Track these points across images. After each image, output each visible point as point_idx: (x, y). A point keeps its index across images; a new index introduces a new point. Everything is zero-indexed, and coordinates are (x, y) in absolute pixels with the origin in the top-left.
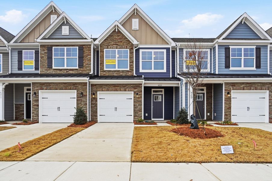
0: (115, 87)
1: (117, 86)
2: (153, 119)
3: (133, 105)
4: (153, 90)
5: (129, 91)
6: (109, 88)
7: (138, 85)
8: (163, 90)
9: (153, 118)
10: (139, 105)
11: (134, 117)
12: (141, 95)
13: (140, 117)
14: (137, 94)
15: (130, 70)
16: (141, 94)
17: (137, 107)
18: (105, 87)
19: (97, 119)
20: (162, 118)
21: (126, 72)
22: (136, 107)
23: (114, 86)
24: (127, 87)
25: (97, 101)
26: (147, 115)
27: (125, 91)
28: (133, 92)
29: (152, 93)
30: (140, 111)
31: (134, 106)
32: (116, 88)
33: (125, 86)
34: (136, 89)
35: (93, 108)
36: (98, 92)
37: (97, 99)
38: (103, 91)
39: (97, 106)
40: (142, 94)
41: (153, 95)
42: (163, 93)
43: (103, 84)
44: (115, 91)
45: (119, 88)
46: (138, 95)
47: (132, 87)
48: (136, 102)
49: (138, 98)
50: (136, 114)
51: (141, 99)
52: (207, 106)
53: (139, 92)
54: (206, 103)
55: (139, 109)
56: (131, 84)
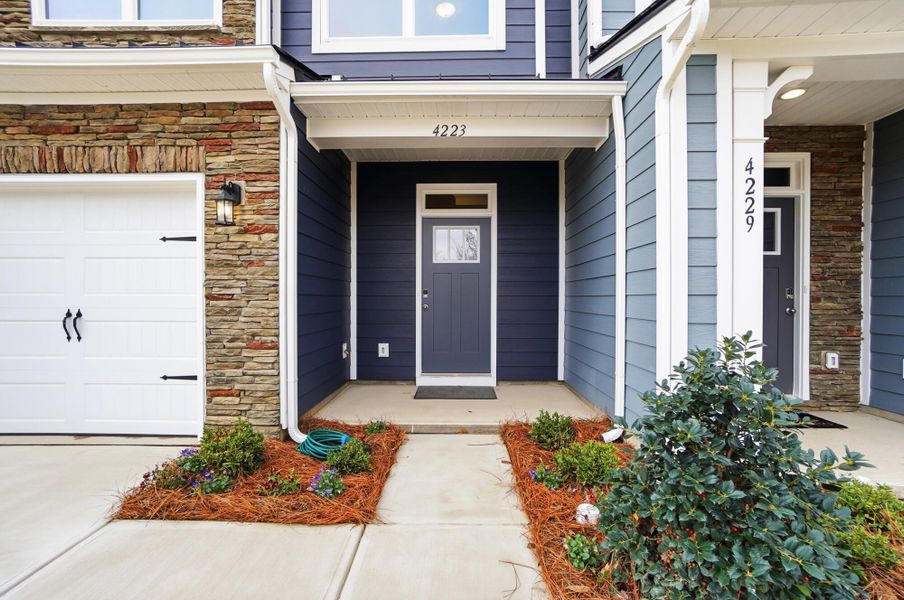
0: (45, 131)
1: (58, 130)
2: (423, 380)
3: (201, 292)
4: (423, 190)
5: (160, 168)
7: (246, 116)
8: (490, 190)
9: (426, 370)
10: (248, 293)
11: (211, 395)
12: (268, 203)
13: (262, 399)
14: (235, 191)
15: (224, 30)
16: (264, 195)
17: (237, 310)
20: (487, 370)
22: (221, 312)
23: (33, 130)
24: (149, 129)
26: (384, 350)
27: (132, 169)
28: (199, 179)
29: (421, 212)
30: (262, 346)
31: (209, 297)
32: (56, 141)
33: (135, 129)
34: (225, 147)
40: (275, 194)
41: (429, 223)
42: (491, 211)
44: (43, 170)
45: (79, 140)
46: (237, 202)
47: (187, 131)
48: (228, 265)
49: (245, 231)
50: (229, 372)
51: (267, 237)
52: (814, 299)
53: (253, 177)
54: (813, 278)
55: (255, 329)
56: (183, 109)
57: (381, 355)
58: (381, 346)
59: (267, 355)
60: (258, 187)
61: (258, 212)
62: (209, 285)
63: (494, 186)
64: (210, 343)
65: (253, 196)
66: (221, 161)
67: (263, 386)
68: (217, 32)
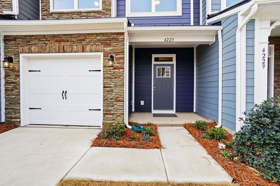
0: (59, 41)
1: (63, 41)
2: (154, 112)
3: (102, 86)
4: (154, 56)
5: (91, 51)
6: (47, 44)
7: (115, 36)
8: (174, 56)
9: (154, 109)
10: (116, 86)
11: (105, 115)
12: (121, 61)
13: (119, 116)
14: (112, 57)
15: (102, 11)
16: (120, 58)
17: (112, 91)
18: (36, 42)
19: (20, 118)
20: (172, 109)
21: (94, 14)
22: (108, 91)
23: (57, 41)
24: (88, 40)
25: (19, 76)
26: (142, 103)
27: (83, 51)
28: (102, 54)
29: (153, 62)
30: (119, 101)
31: (104, 87)
32: (62, 44)
33: (84, 40)
34: (109, 45)
35: (9, 92)
36: (21, 55)
37: (19, 71)
38: (32, 53)
39: (19, 89)
40: (123, 58)
42: (174, 62)
43: (33, 36)
44: (59, 52)
45: (68, 43)
46: (113, 60)
47: (98, 41)
48: (110, 78)
49: (115, 69)
50: (110, 108)
51: (121, 70)
52: (275, 88)
53: (117, 54)
54: (275, 82)
55: (118, 96)
56: (97, 34)
57: (141, 104)
58: (141, 102)
59: (120, 104)
60: (119, 56)
61: (119, 63)
62: (104, 84)
63: (175, 55)
64: (104, 100)
65: (117, 59)
66: (108, 49)
67: (119, 112)
68: (101, 12)
